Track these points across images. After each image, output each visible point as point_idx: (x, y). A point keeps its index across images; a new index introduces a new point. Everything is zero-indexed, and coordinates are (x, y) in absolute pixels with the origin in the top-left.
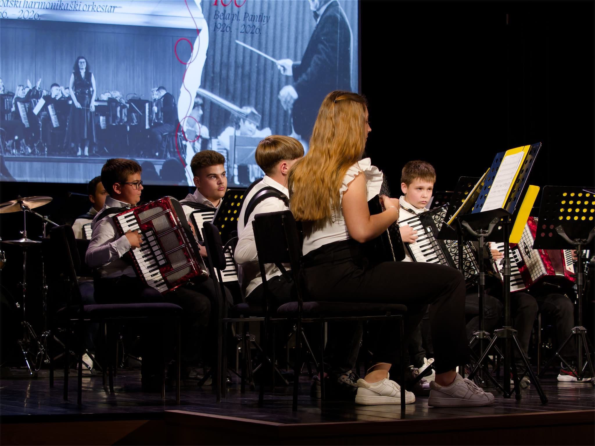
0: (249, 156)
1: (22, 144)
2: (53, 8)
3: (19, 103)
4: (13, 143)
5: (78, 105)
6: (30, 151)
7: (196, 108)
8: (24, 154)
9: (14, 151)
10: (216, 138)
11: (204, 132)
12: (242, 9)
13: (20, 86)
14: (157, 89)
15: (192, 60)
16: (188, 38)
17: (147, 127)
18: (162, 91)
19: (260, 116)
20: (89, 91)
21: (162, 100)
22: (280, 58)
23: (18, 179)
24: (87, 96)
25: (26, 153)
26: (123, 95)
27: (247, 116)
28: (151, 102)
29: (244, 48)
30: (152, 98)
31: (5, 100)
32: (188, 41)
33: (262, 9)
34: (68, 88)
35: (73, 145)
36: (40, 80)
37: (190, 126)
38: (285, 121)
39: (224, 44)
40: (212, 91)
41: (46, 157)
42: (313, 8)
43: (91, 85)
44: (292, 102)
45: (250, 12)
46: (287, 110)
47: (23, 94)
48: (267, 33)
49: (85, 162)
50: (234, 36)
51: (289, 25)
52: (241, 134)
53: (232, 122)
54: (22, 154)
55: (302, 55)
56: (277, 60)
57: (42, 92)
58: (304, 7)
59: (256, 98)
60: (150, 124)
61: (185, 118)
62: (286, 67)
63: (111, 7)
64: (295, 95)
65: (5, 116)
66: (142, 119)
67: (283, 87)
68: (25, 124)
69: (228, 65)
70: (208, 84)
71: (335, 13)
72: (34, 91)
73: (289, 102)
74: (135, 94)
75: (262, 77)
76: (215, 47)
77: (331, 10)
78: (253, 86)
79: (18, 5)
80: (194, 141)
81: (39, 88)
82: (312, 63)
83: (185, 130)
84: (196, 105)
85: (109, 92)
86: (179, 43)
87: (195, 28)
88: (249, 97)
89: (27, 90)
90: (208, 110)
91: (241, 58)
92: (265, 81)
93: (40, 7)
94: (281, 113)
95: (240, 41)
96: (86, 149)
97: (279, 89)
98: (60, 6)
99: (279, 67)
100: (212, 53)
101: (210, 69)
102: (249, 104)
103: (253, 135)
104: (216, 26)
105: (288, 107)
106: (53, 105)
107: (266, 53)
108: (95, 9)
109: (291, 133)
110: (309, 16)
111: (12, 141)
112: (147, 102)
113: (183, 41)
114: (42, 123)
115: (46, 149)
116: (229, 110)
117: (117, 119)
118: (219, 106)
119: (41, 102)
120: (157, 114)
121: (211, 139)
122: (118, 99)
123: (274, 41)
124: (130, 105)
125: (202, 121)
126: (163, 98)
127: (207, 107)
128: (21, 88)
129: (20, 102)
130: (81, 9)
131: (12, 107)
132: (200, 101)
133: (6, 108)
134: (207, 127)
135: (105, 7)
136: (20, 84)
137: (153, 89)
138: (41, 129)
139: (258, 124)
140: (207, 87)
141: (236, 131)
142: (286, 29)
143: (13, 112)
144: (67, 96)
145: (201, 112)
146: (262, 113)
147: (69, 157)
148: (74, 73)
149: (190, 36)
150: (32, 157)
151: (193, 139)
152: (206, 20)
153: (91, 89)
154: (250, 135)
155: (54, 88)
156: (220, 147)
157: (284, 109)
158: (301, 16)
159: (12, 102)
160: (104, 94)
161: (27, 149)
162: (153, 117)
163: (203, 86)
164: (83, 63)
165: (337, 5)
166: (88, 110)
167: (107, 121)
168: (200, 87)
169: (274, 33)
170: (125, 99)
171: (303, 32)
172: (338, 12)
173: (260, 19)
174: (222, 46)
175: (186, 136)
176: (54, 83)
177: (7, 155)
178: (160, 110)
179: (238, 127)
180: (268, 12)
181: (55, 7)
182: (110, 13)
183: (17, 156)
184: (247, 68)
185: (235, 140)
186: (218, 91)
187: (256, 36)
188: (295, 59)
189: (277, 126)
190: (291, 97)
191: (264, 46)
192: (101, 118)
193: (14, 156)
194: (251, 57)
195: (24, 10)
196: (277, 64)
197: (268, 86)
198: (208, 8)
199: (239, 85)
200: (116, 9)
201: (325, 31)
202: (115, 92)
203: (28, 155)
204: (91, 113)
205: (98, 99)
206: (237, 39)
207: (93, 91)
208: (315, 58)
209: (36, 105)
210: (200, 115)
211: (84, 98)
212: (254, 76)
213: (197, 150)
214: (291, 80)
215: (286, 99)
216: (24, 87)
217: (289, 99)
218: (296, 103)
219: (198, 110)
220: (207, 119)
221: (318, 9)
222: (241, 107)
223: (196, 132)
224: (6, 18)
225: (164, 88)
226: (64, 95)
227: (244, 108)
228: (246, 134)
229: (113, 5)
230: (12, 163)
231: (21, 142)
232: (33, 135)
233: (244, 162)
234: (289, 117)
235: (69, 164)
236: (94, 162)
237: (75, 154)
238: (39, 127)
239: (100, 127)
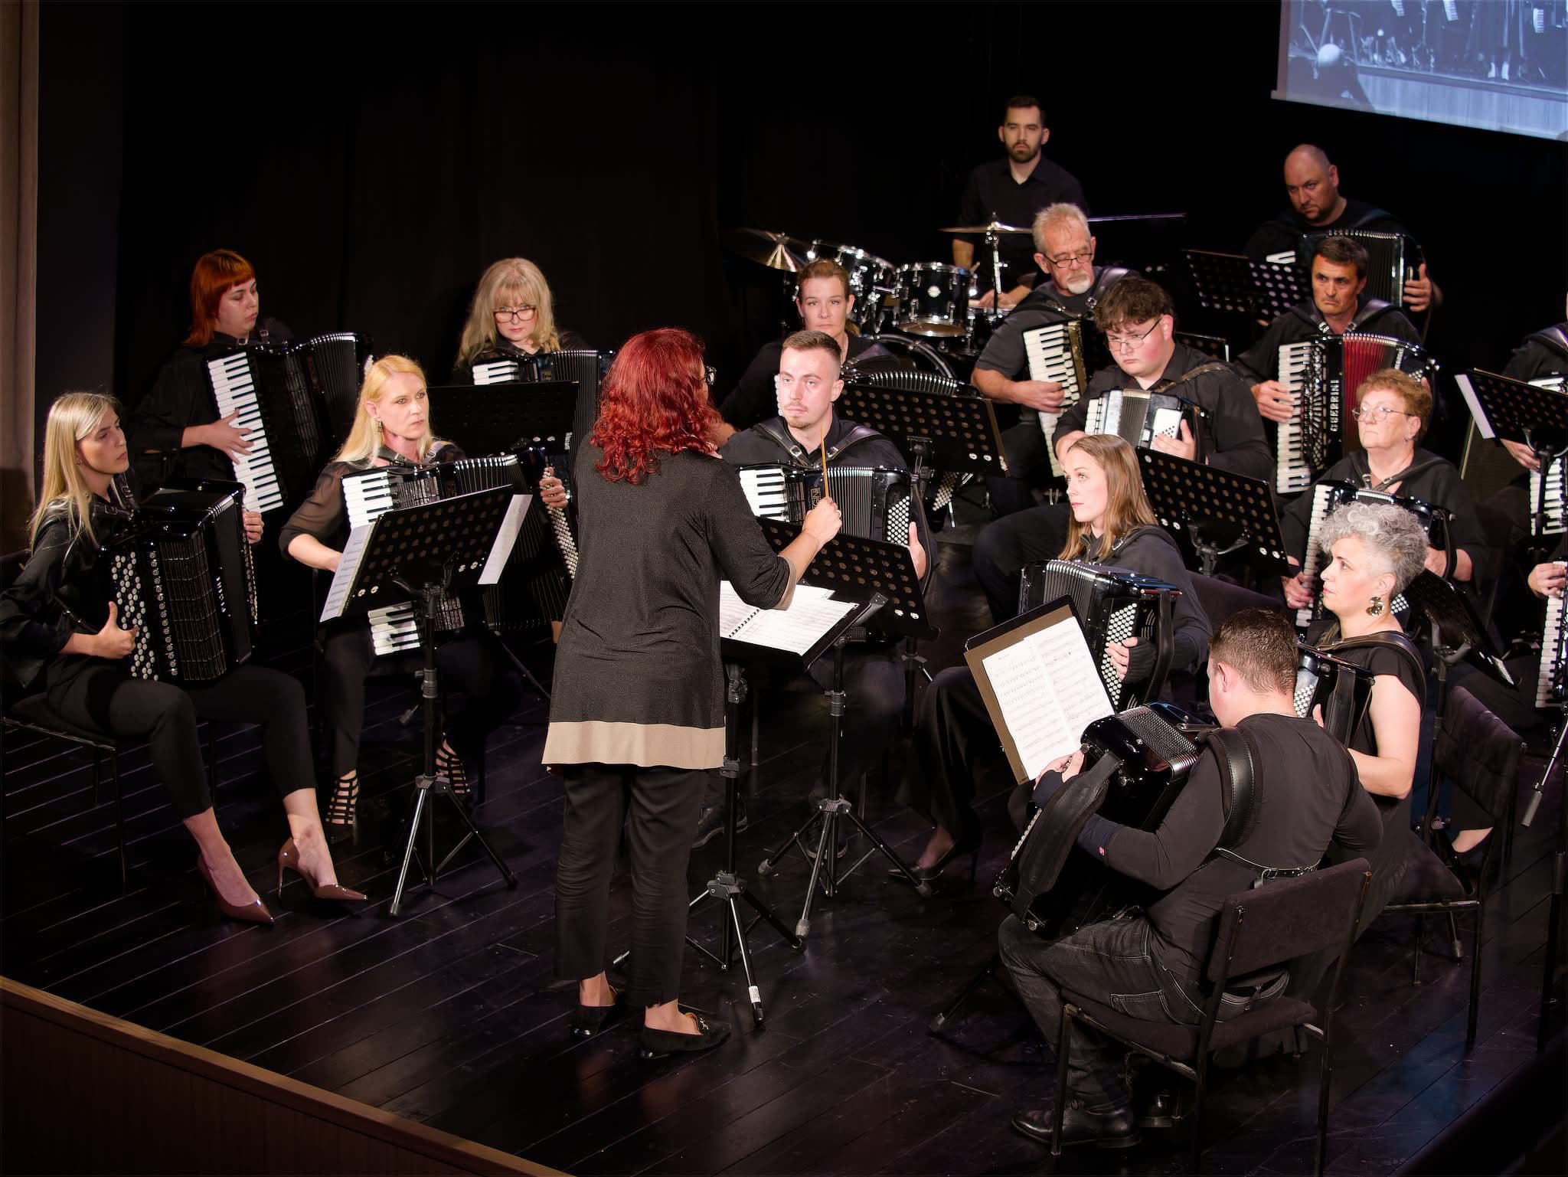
1: (1390, 46)
4: (1374, 44)
6: (1403, 59)
8: (1393, 64)
9: (1376, 57)
23: (1379, 109)
25: (1397, 64)
35: (1481, 57)
41: (1431, 73)
49: (1502, 90)
54: (1389, 64)
68: (1398, 10)
96: (1506, 67)
111: (1372, 38)
114: (1427, 10)
115: (1433, 60)
138: (1424, 22)
150: (1407, 70)
161: (1399, 55)
167: (1546, 18)
177: (1363, 63)
183: (1380, 67)
192: (1536, 13)
193: (1376, 66)
203: (1400, 67)
230: (1371, 78)
231: (1389, 42)
232: (1411, 31)
235: (1472, 91)
236: (1519, 93)
237: (1484, 74)
238: (1421, 18)
239: (1533, 28)
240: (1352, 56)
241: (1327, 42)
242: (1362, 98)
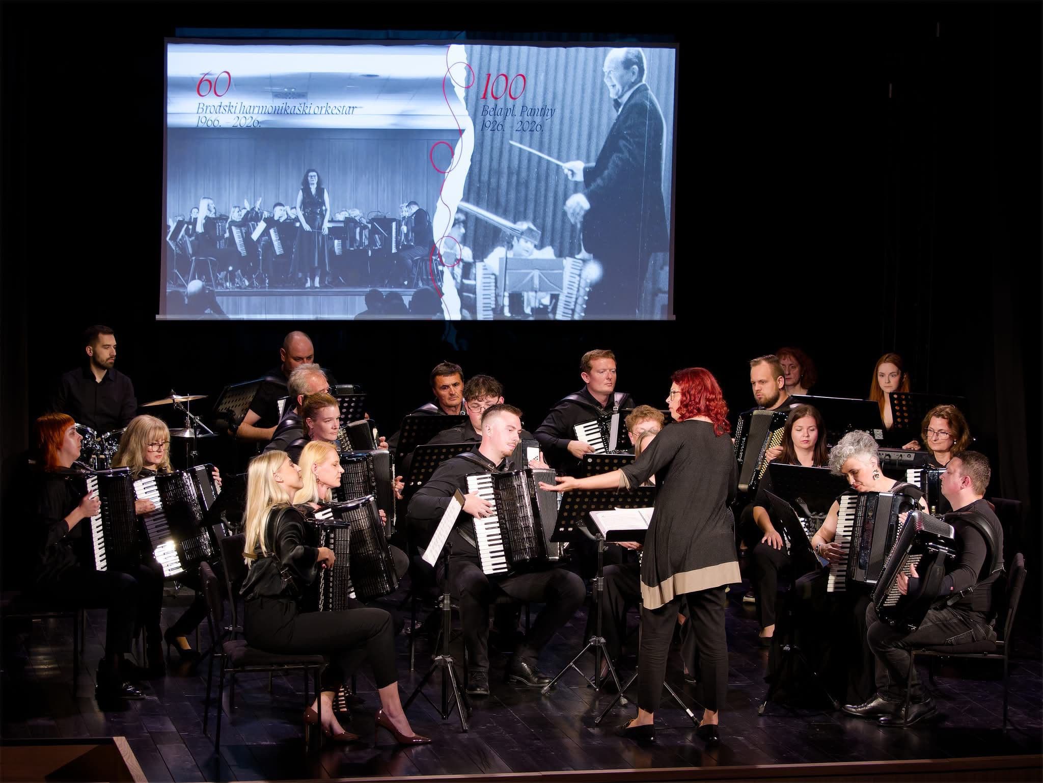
0: (524, 282)
1: (237, 276)
2: (276, 112)
3: (233, 228)
4: (226, 276)
5: (307, 227)
6: (247, 283)
7: (457, 226)
8: (240, 287)
9: (228, 284)
10: (483, 261)
11: (467, 254)
12: (519, 103)
13: (236, 207)
14: (407, 204)
15: (453, 167)
16: (447, 141)
17: (394, 250)
18: (413, 207)
19: (540, 232)
20: (321, 211)
21: (413, 218)
22: (568, 160)
23: (232, 317)
24: (319, 217)
25: (243, 287)
26: (363, 214)
27: (522, 233)
28: (400, 221)
29: (520, 149)
30: (400, 216)
31: (217, 224)
32: (447, 144)
33: (544, 100)
34: (295, 208)
35: (300, 275)
36: (261, 199)
37: (449, 248)
38: (572, 237)
39: (495, 146)
40: (478, 204)
41: (267, 290)
42: (613, 95)
43: (323, 203)
44: (582, 213)
45: (530, 106)
46: (576, 223)
47: (239, 217)
48: (551, 130)
49: (315, 294)
50: (507, 136)
51: (581, 119)
52: (514, 255)
53: (503, 241)
54: (237, 287)
55: (597, 154)
56: (564, 162)
57: (262, 213)
58: (602, 93)
59: (535, 212)
60: (397, 247)
61: (442, 238)
62: (575, 171)
63: (350, 107)
64: (586, 205)
65: (217, 243)
66: (387, 242)
67: (570, 195)
68: (242, 252)
69: (499, 173)
70: (472, 196)
71: (644, 100)
72: (253, 213)
73: (578, 214)
74: (378, 211)
75: (543, 184)
76: (482, 151)
77: (637, 97)
78: (531, 195)
79: (233, 110)
80: (453, 266)
81: (259, 209)
82: (611, 165)
83: (442, 253)
84: (457, 222)
85: (346, 211)
86: (435, 147)
87: (456, 127)
88: (525, 210)
89: (244, 212)
90: (472, 228)
91: (515, 163)
92: (546, 190)
93: (260, 112)
94: (568, 227)
95: (516, 141)
96: (317, 279)
97: (566, 198)
98: (285, 110)
99: (566, 171)
100: (478, 158)
101: (476, 178)
102: (525, 218)
103: (530, 255)
104: (484, 125)
105: (576, 220)
106: (275, 228)
107: (549, 155)
108: (330, 112)
109: (579, 251)
110: (607, 106)
111: (225, 272)
112: (394, 221)
113: (441, 144)
114: (262, 249)
115: (267, 281)
116: (499, 226)
117: (356, 243)
118: (486, 222)
119: (262, 226)
120: (406, 235)
121: (475, 262)
122: (357, 219)
123: (560, 140)
124: (373, 226)
125: (464, 241)
126: (414, 215)
127: (471, 225)
128: (237, 209)
129: (235, 226)
130: (312, 112)
131: (225, 233)
132: (462, 217)
133: (218, 234)
134: (471, 249)
135: (342, 108)
136: (236, 205)
137: (401, 205)
138: (261, 258)
139: (537, 243)
140: (471, 199)
141: (508, 252)
142: (576, 124)
143: (227, 238)
144: (293, 217)
145: (463, 230)
146: (543, 229)
147: (295, 289)
148: (302, 189)
149: (450, 138)
150: (250, 290)
151: (452, 264)
152: (471, 118)
153: (324, 208)
154: (526, 256)
155: (278, 208)
156: (486, 272)
157: (571, 223)
158: (596, 106)
159: (225, 226)
160: (340, 214)
161: (244, 281)
162: (401, 239)
163: (466, 198)
164: (313, 177)
165: (647, 89)
166: (319, 233)
167: (343, 245)
168: (462, 200)
169: (561, 130)
170: (366, 217)
171: (599, 126)
172: (647, 98)
173: (543, 112)
174: (492, 148)
175: (444, 260)
176: (277, 202)
177: (219, 289)
178: (412, 229)
179: (510, 247)
180: (553, 104)
181: (280, 112)
182: (348, 115)
183: (231, 290)
184: (524, 174)
185: (506, 264)
186: (486, 204)
187: (537, 134)
188: (588, 160)
189: (561, 243)
190: (582, 208)
191: (546, 146)
192: (336, 242)
193: (228, 290)
194: (529, 161)
195: (241, 116)
196: (563, 168)
197: (551, 195)
198: (474, 103)
199: (512, 195)
200: (355, 109)
201: (629, 122)
202: (354, 211)
203: (245, 289)
204: (323, 236)
205: (332, 219)
206: (512, 139)
207: (326, 210)
208: (614, 157)
209: (254, 229)
210: (462, 235)
211: (315, 220)
212: (533, 184)
213: (457, 276)
214: (581, 186)
215: (574, 210)
216: (240, 207)
217: (578, 210)
218: (588, 214)
219: (459, 228)
220: (470, 239)
221: (620, 97)
222: (515, 222)
223: (456, 255)
224: (218, 127)
225: (415, 203)
226: (290, 216)
227: (519, 223)
228: (520, 255)
229: (352, 106)
230: (225, 298)
231: (236, 273)
232: (251, 264)
233: (516, 289)
234: (578, 232)
235: (294, 297)
236: (327, 294)
237: (303, 285)
238: (258, 256)
239: (335, 253)
240: (212, 286)
241: (194, 278)
242: (220, 312)
